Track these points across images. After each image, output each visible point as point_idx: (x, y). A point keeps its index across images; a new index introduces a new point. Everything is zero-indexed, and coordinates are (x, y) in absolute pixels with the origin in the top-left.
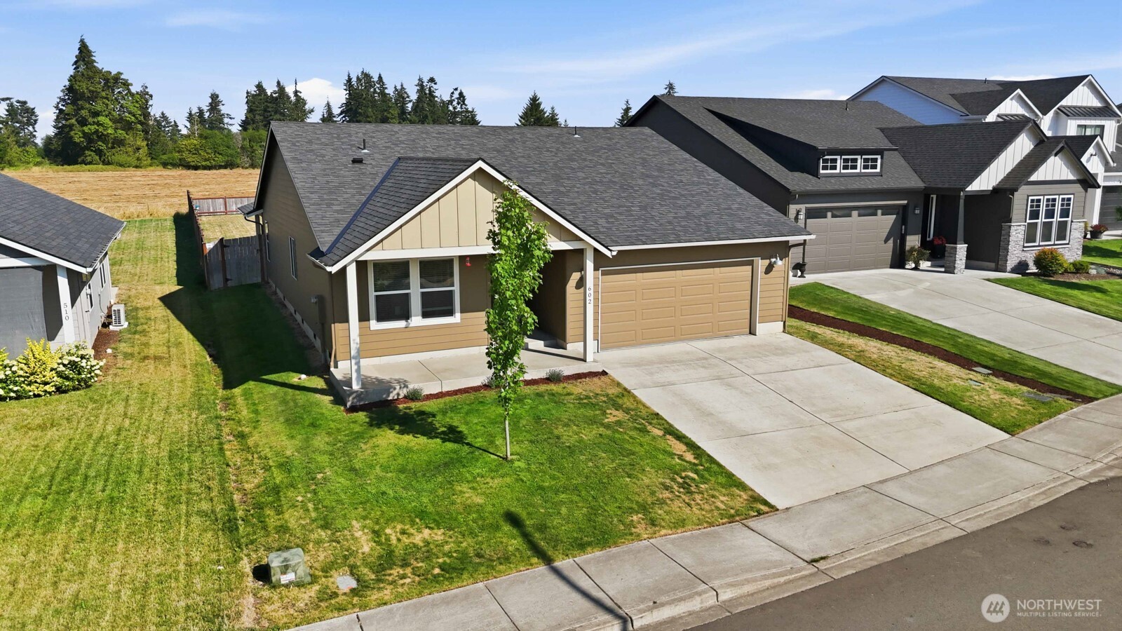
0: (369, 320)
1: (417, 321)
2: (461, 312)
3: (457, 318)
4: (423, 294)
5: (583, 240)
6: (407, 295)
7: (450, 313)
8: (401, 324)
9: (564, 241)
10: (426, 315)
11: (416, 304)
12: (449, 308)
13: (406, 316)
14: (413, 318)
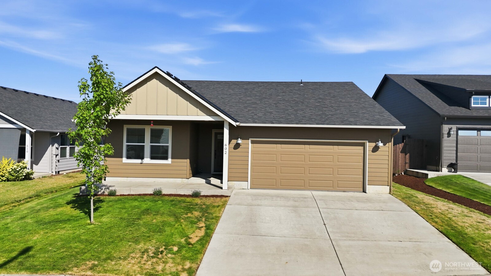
0: (122, 158)
1: (147, 160)
2: (172, 158)
3: (169, 161)
4: (152, 146)
5: (219, 116)
6: (143, 146)
7: (166, 158)
8: (139, 161)
9: (209, 116)
10: (152, 158)
11: (147, 151)
12: (166, 155)
13: (142, 158)
14: (145, 159)
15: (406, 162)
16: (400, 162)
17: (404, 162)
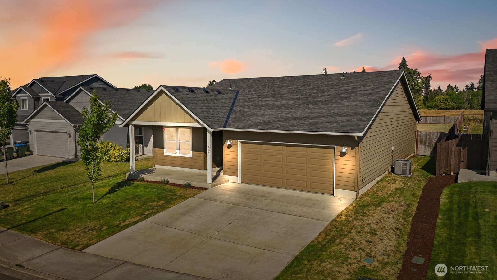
0: (163, 151)
1: (178, 154)
2: (193, 153)
3: (191, 155)
4: (180, 143)
6: (175, 143)
8: (173, 154)
15: (460, 161)
16: (453, 160)
17: (458, 161)
